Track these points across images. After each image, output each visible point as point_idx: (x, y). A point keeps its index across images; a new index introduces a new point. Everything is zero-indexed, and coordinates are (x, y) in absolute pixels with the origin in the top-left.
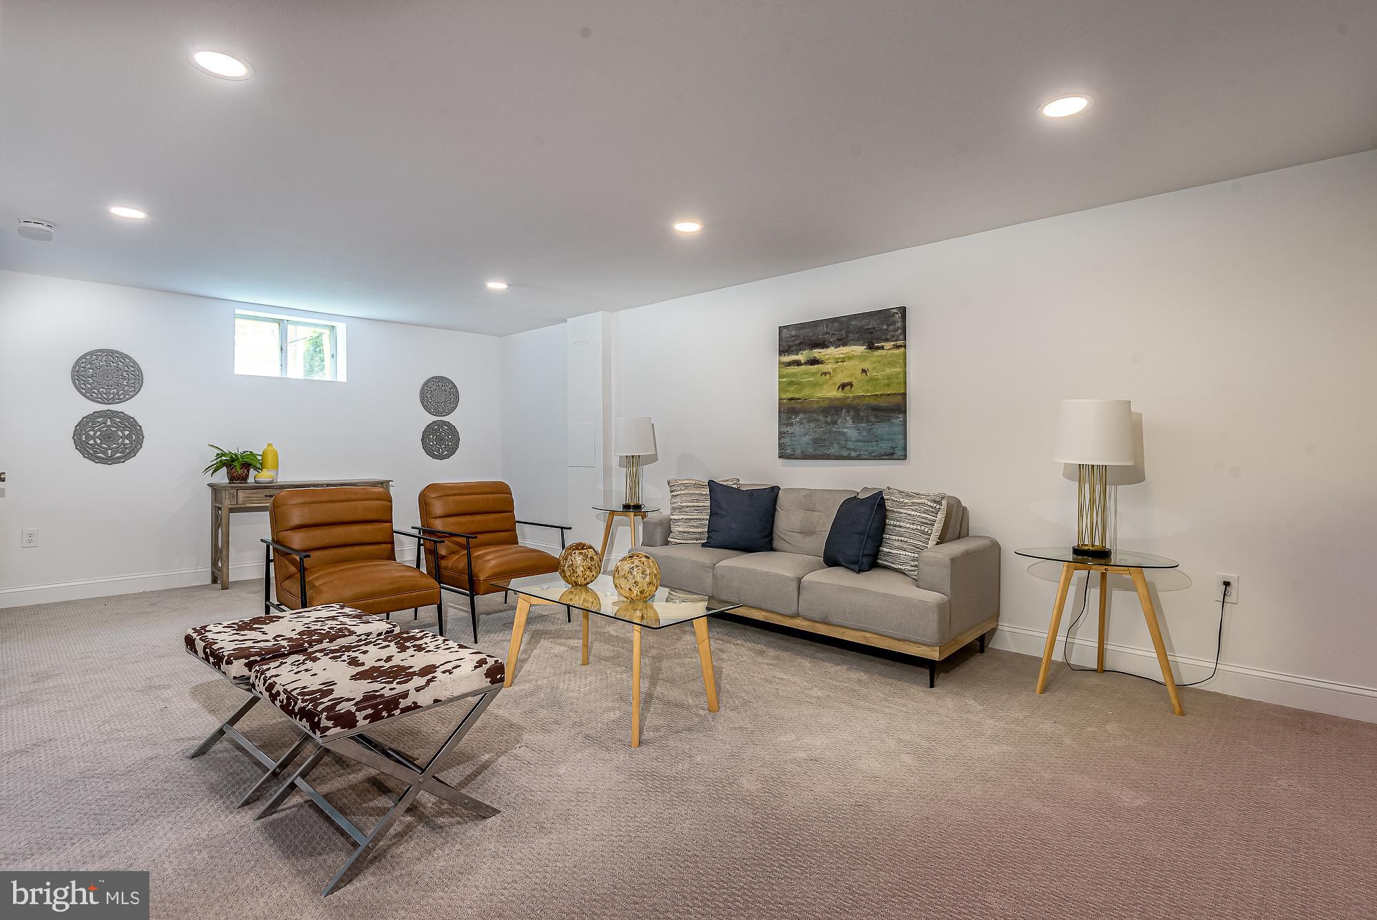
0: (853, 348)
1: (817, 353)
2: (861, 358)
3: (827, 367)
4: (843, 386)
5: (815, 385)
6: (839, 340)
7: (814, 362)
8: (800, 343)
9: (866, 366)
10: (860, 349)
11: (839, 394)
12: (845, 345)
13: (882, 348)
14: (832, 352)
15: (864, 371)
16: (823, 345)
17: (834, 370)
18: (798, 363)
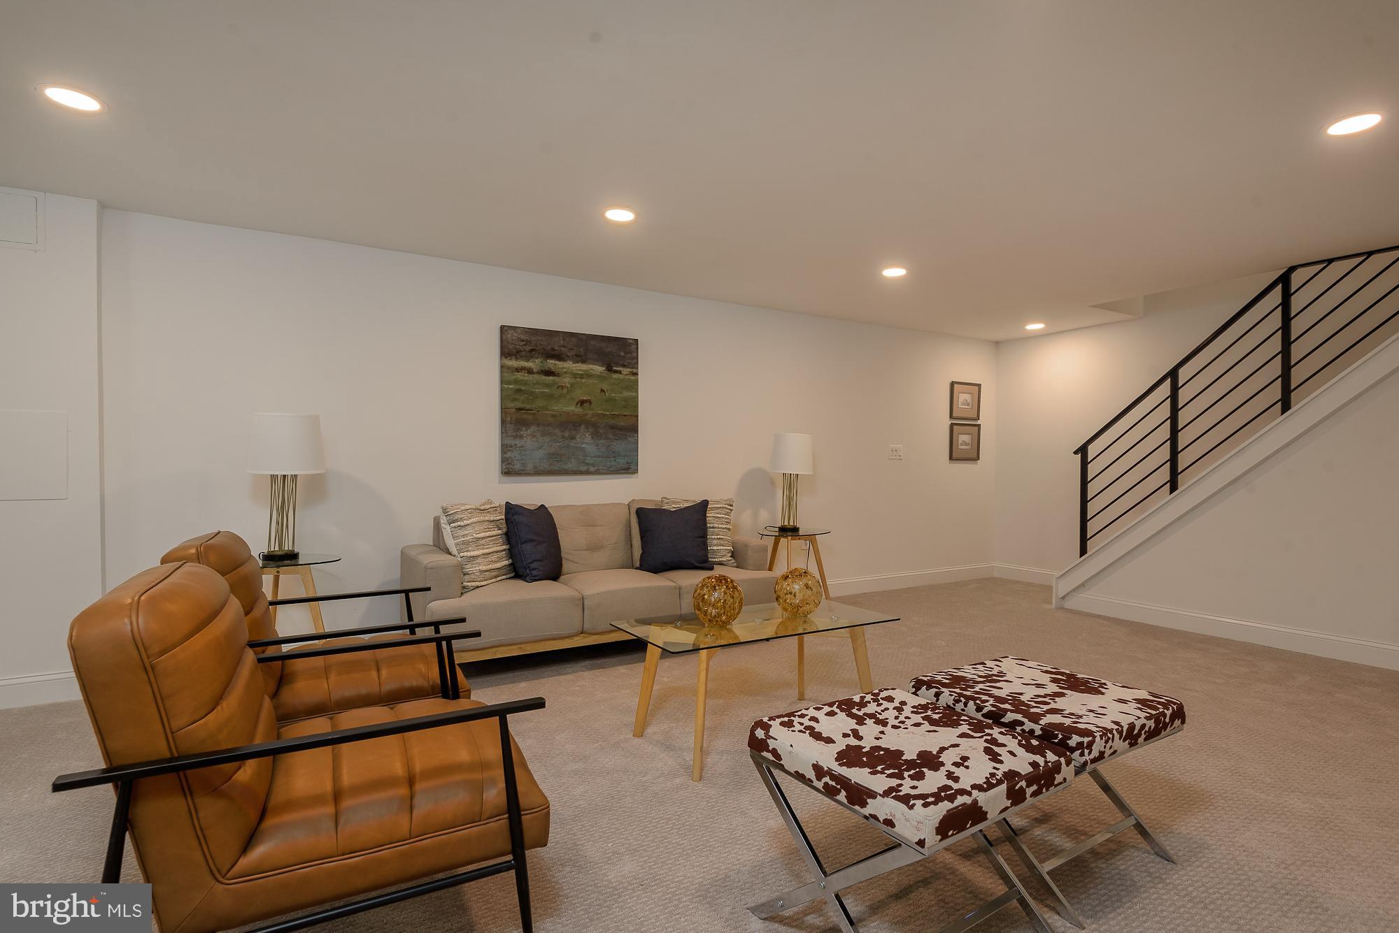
0: (591, 366)
1: (551, 364)
2: (600, 377)
3: (567, 380)
4: (582, 402)
5: (550, 397)
6: (577, 356)
7: (549, 373)
8: (532, 350)
9: (605, 387)
10: (599, 369)
11: (578, 410)
12: (584, 362)
13: (620, 372)
14: (569, 365)
15: (602, 391)
16: (560, 357)
17: (572, 385)
18: (530, 371)
